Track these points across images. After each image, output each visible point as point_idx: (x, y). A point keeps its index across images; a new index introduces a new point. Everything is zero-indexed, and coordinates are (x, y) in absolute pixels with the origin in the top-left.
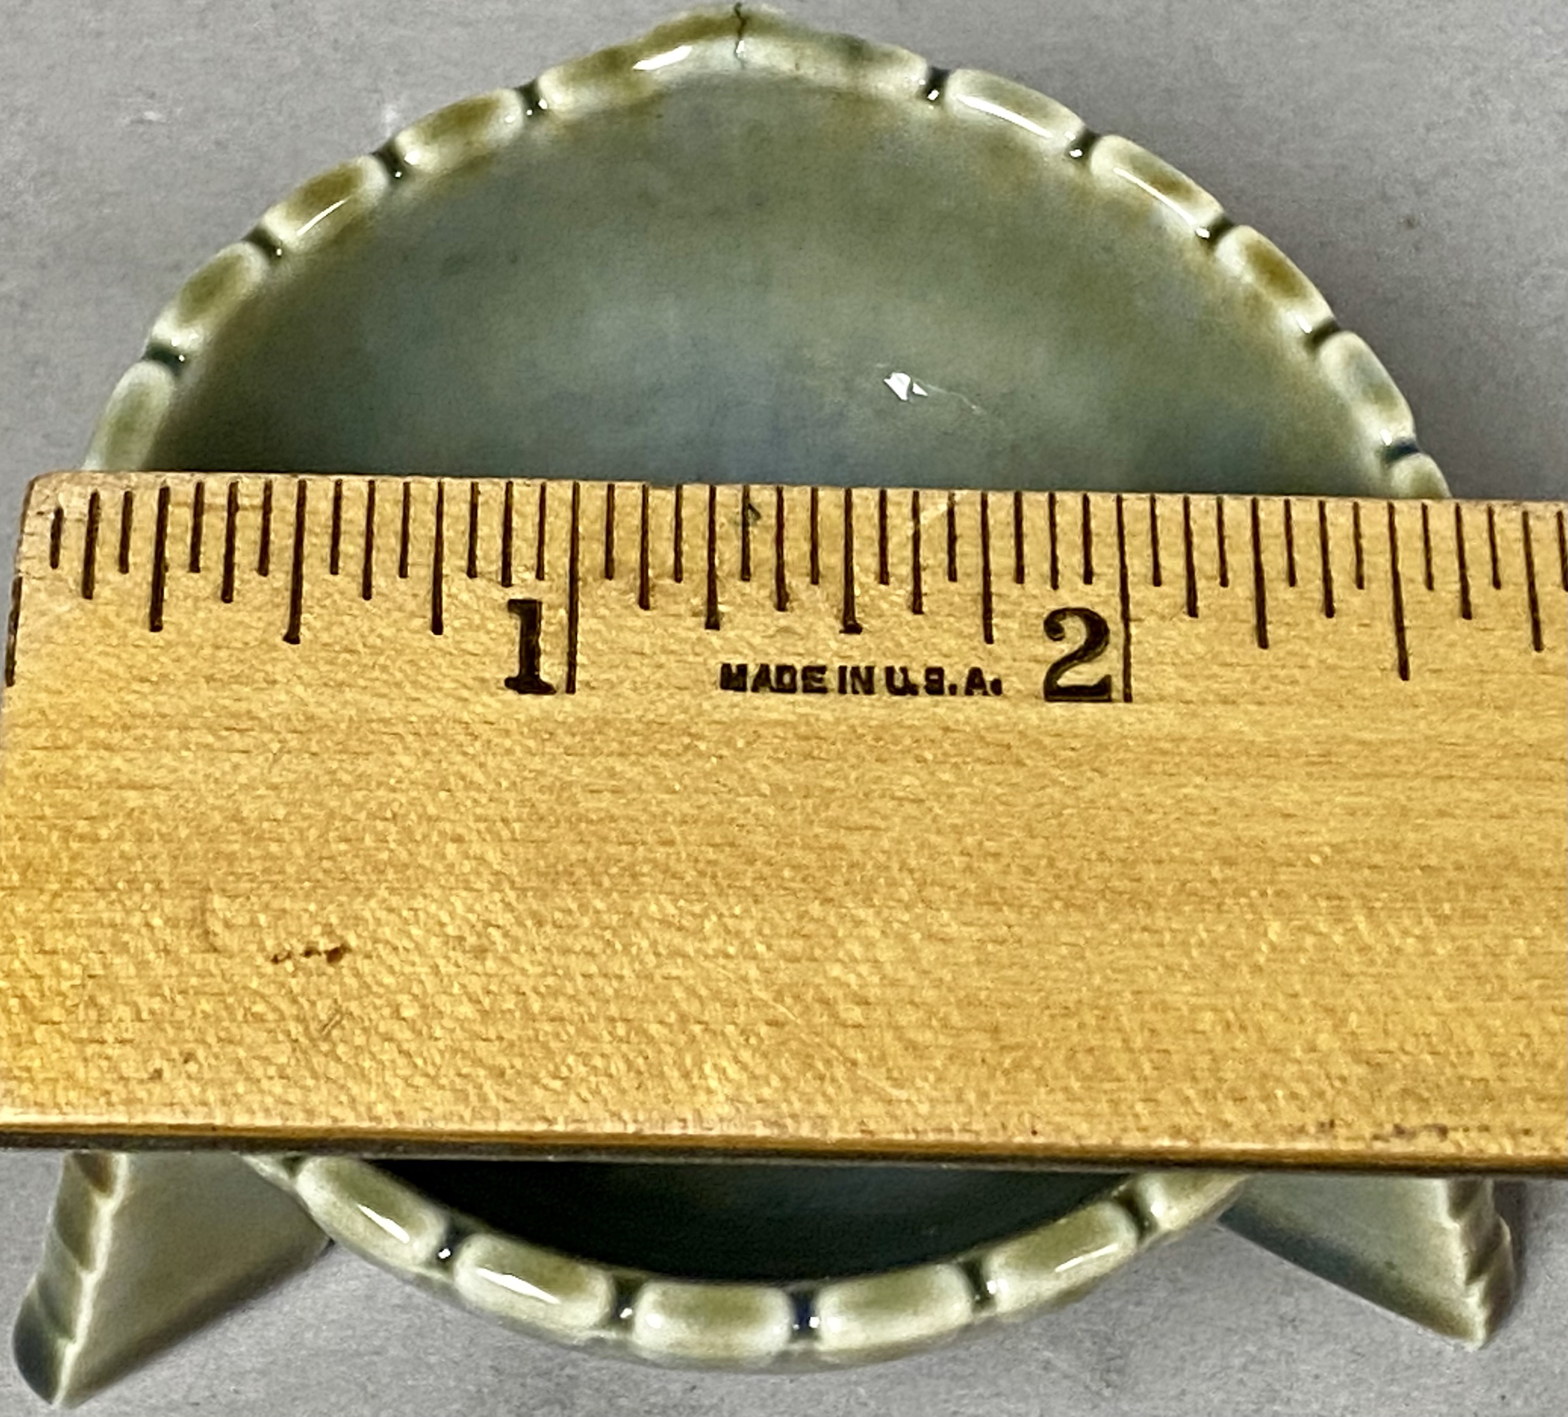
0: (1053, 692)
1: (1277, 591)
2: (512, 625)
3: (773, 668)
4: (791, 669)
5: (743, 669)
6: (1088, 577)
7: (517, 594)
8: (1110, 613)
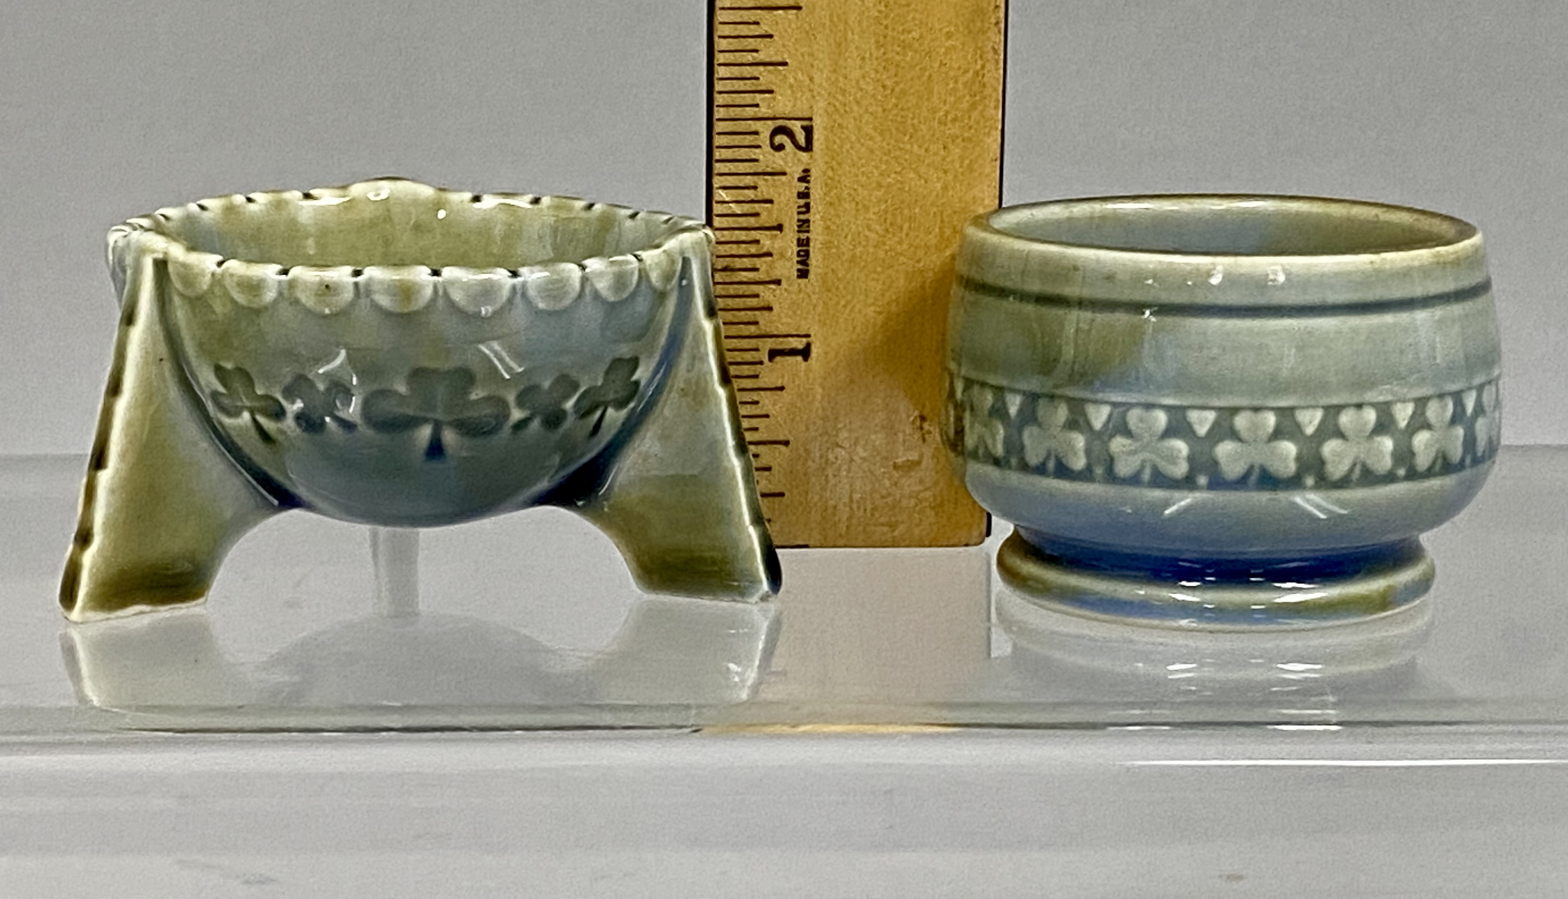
0: (808, 147)
1: (761, 57)
2: (778, 359)
3: (799, 259)
4: (799, 252)
5: (799, 270)
6: (756, 133)
7: (766, 359)
8: (771, 125)
